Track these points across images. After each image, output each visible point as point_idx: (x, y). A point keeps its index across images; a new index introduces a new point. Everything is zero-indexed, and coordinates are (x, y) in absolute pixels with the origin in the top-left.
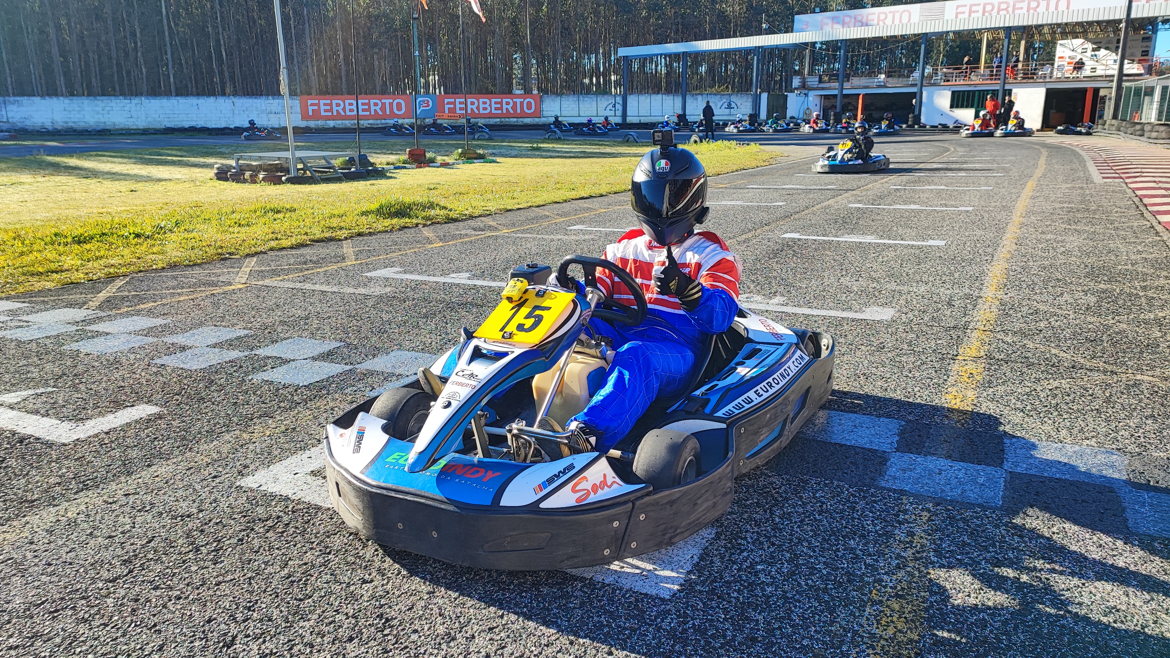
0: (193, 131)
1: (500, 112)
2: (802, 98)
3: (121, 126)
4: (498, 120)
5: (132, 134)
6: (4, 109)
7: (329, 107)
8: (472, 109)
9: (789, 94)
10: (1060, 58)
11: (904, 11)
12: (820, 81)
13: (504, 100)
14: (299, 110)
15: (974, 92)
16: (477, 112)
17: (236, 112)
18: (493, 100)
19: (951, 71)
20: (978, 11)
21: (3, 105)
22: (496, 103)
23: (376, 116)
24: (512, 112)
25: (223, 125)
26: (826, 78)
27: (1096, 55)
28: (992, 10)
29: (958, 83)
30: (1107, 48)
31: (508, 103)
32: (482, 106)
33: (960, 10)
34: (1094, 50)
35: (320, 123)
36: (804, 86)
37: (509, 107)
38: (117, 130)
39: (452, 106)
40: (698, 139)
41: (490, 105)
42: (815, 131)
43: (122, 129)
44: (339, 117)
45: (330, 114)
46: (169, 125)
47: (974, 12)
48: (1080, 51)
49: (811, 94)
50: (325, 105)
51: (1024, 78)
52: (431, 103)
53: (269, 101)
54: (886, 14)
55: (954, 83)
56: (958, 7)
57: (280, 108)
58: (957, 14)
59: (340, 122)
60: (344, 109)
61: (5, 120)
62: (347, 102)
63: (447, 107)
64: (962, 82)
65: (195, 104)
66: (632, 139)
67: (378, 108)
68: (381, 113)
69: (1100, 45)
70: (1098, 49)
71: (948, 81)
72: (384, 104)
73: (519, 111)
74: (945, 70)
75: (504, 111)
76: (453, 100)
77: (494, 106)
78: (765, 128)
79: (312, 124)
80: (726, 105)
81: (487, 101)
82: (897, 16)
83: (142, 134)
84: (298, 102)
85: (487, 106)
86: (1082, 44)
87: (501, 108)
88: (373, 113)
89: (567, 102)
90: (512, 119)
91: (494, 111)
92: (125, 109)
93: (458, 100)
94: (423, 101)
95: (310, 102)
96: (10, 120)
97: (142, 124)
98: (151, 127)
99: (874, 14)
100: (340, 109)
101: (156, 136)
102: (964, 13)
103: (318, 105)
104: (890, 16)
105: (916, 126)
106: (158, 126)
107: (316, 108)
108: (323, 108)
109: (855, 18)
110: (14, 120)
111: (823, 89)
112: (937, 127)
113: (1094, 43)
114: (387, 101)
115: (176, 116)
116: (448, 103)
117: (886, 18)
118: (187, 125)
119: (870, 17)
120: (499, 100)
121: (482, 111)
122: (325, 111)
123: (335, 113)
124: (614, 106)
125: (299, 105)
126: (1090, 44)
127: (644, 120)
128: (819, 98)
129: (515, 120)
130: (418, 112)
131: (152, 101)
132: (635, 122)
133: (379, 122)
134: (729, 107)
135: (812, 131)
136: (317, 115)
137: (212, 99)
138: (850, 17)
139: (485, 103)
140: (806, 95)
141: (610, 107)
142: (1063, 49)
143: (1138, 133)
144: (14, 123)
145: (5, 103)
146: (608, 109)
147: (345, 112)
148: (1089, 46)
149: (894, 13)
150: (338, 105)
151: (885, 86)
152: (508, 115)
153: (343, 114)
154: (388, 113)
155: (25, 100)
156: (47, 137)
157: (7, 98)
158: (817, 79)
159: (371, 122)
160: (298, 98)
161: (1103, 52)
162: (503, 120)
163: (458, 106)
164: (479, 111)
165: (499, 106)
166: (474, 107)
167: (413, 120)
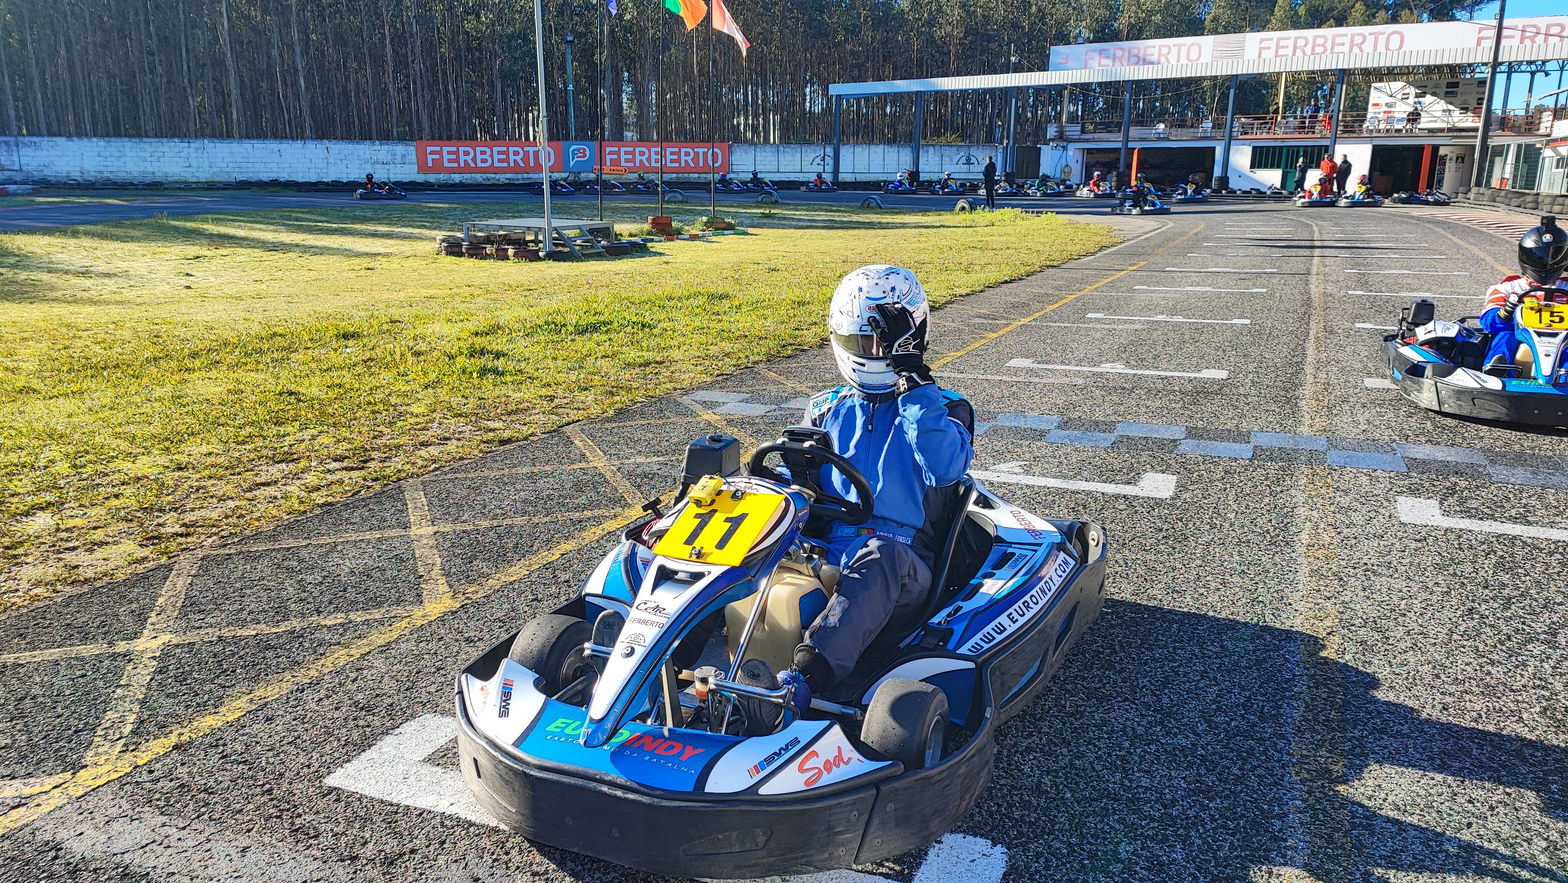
0: (275, 185)
1: (677, 165)
2: (1059, 152)
3: (176, 178)
4: (675, 175)
5: (193, 189)
6: (15, 154)
7: (454, 157)
8: (641, 161)
9: (1043, 147)
10: (1374, 105)
11: (1193, 44)
12: (1083, 131)
13: (683, 150)
14: (414, 158)
15: (1281, 147)
16: (647, 165)
17: (331, 160)
18: (669, 150)
19: (1250, 121)
20: (1287, 47)
21: (14, 148)
22: (672, 153)
23: (516, 169)
24: (692, 165)
25: (313, 179)
26: (1091, 128)
27: (1420, 103)
28: (1306, 45)
29: (1258, 136)
30: (1434, 94)
31: (687, 154)
32: (653, 157)
33: (1264, 44)
34: (1417, 96)
35: (443, 177)
36: (1061, 137)
37: (689, 159)
38: (170, 183)
39: (615, 157)
40: (966, 206)
41: (665, 157)
42: (1097, 196)
43: (177, 182)
44: (467, 169)
45: (456, 165)
46: (240, 178)
47: (1282, 47)
48: (1400, 96)
49: (1072, 147)
50: (449, 153)
51: (1344, 132)
52: (588, 153)
53: (376, 147)
54: (1169, 47)
55: (1254, 136)
56: (1262, 41)
57: (390, 157)
58: (1261, 49)
59: (468, 176)
60: (474, 160)
61: (17, 167)
62: (478, 149)
63: (608, 157)
64: (1265, 135)
65: (276, 150)
66: (874, 205)
67: (518, 158)
68: (522, 164)
69: (1425, 90)
70: (1423, 95)
71: (1246, 133)
72: (526, 153)
73: (701, 165)
74: (1243, 120)
75: (683, 165)
76: (616, 149)
77: (669, 157)
78: (1030, 192)
79: (432, 178)
80: (964, 160)
81: (661, 150)
82: (1184, 50)
83: (208, 189)
84: (413, 148)
85: (660, 157)
86: (1403, 88)
87: (678, 161)
88: (512, 164)
89: (763, 154)
90: (691, 175)
91: (669, 164)
92: (181, 155)
93: (623, 149)
94: (578, 150)
95: (429, 149)
96: (24, 168)
97: (204, 174)
98: (217, 179)
99: (1154, 47)
100: (469, 158)
101: (226, 192)
102: (1269, 48)
103: (440, 153)
104: (1175, 50)
105: (1224, 192)
106: (225, 178)
107: (437, 157)
108: (446, 157)
109: (1129, 52)
110: (30, 168)
111: (1087, 141)
112: (1250, 192)
113: (1418, 87)
114: (531, 150)
115: (250, 165)
116: (610, 153)
117: (1169, 53)
118: (265, 177)
119: (1149, 51)
120: (677, 150)
121: (653, 165)
122: (450, 161)
123: (462, 165)
124: (823, 159)
125: (414, 153)
126: (1413, 89)
127: (861, 178)
128: (1081, 152)
129: (697, 175)
130: (572, 164)
131: (218, 145)
132: (848, 180)
133: (520, 176)
134: (968, 162)
135: (1092, 195)
136: (438, 167)
137: (299, 144)
138: (1122, 49)
139: (658, 153)
140: (1065, 148)
141: (818, 160)
142: (1379, 94)
143: (1529, 205)
144: (29, 172)
145: (17, 146)
146: (815, 163)
147: (475, 162)
148: (1412, 91)
149: (1179, 46)
150: (466, 153)
151: (1167, 139)
152: (687, 169)
153: (473, 165)
154: (532, 164)
155: (45, 141)
156: (79, 192)
157: (20, 138)
158: (1079, 128)
159: (509, 176)
160: (414, 143)
161: (1429, 98)
162: (680, 175)
163: (623, 157)
164: (650, 163)
165: (676, 157)
166: (644, 158)
167: (565, 175)
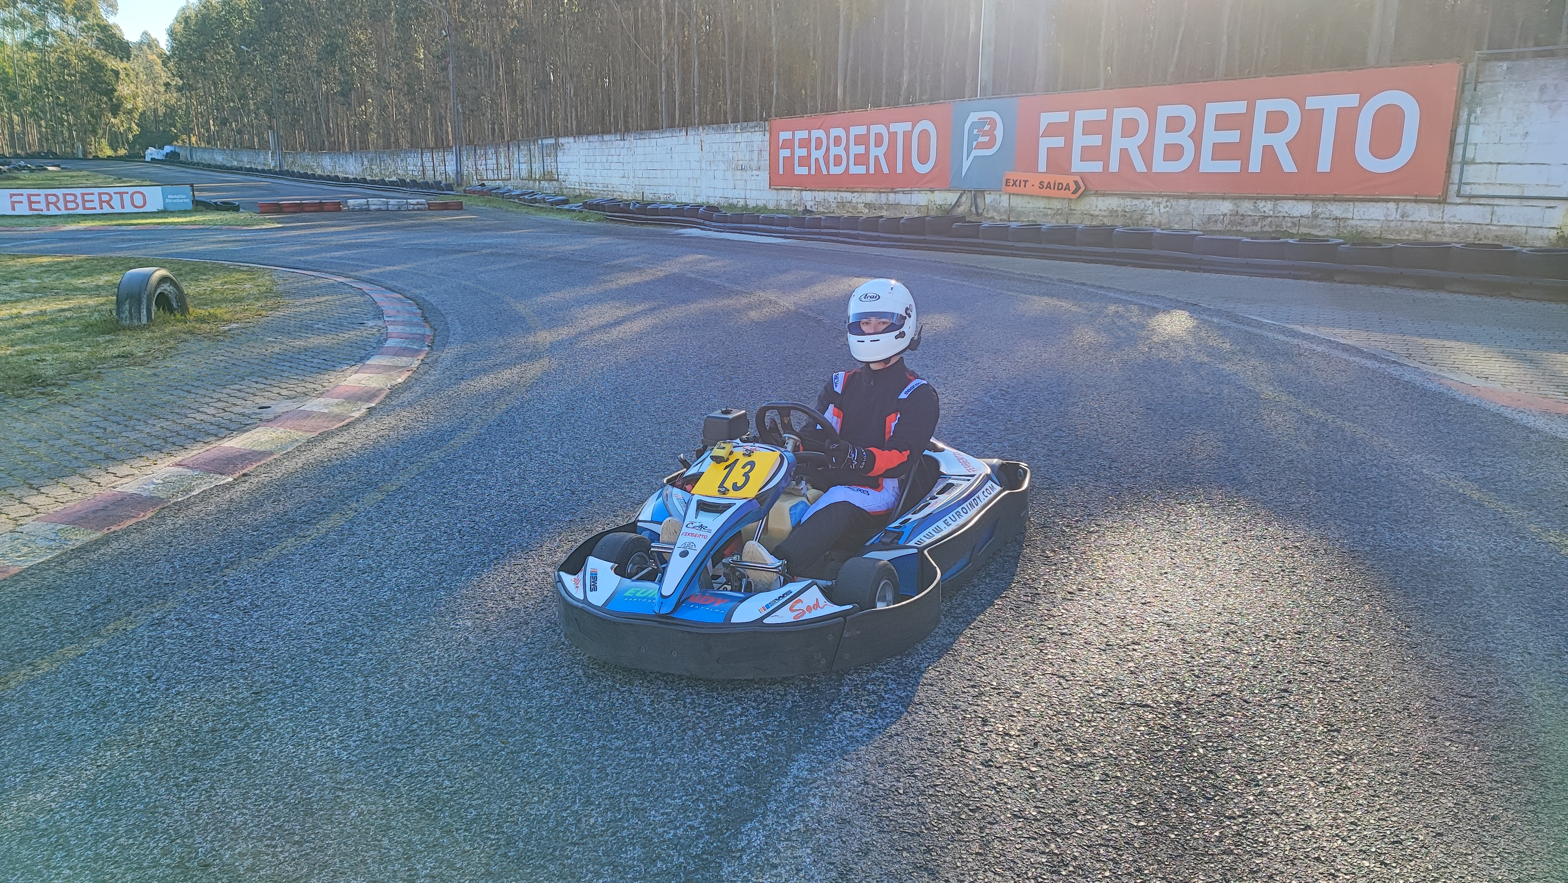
1: (1234, 166)
4: (1226, 207)
7: (806, 151)
8: (1124, 153)
13: (1264, 108)
14: (767, 159)
16: (1140, 167)
17: (703, 164)
18: (1213, 110)
22: (1224, 121)
23: (878, 181)
24: (1288, 165)
32: (1162, 138)
35: (793, 198)
37: (1280, 141)
39: (1061, 141)
41: (1197, 137)
44: (818, 180)
45: (804, 171)
50: (803, 143)
52: (999, 133)
57: (748, 156)
59: (820, 196)
60: (827, 157)
62: (832, 133)
63: (1045, 144)
65: (669, 148)
67: (882, 153)
68: (885, 169)
72: (891, 139)
73: (1324, 164)
75: (1257, 165)
76: (1065, 118)
77: (1211, 136)
79: (782, 199)
81: (1187, 113)
84: (768, 136)
85: (1182, 138)
87: (1240, 151)
88: (872, 169)
90: (1286, 208)
91: (1208, 165)
93: (1081, 116)
94: (980, 125)
95: (786, 135)
103: (793, 144)
107: (790, 151)
108: (797, 152)
114: (900, 128)
116: (1053, 130)
121: (1160, 165)
122: (800, 161)
123: (813, 171)
125: (768, 147)
129: (1305, 208)
130: (966, 165)
136: (789, 175)
137: (683, 136)
139: (1176, 123)
147: (828, 165)
152: (1274, 184)
153: (824, 170)
154: (901, 169)
159: (870, 197)
162: (1246, 207)
163: (1080, 140)
164: (1148, 163)
165: (1233, 136)
166: (1132, 144)
167: (951, 198)
